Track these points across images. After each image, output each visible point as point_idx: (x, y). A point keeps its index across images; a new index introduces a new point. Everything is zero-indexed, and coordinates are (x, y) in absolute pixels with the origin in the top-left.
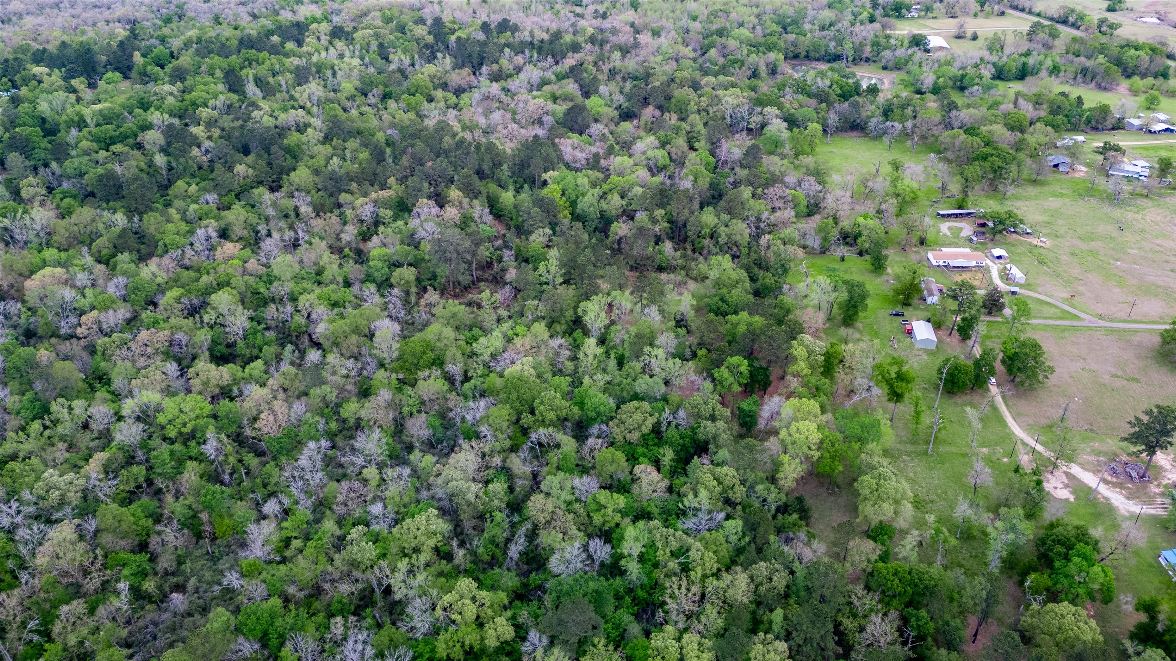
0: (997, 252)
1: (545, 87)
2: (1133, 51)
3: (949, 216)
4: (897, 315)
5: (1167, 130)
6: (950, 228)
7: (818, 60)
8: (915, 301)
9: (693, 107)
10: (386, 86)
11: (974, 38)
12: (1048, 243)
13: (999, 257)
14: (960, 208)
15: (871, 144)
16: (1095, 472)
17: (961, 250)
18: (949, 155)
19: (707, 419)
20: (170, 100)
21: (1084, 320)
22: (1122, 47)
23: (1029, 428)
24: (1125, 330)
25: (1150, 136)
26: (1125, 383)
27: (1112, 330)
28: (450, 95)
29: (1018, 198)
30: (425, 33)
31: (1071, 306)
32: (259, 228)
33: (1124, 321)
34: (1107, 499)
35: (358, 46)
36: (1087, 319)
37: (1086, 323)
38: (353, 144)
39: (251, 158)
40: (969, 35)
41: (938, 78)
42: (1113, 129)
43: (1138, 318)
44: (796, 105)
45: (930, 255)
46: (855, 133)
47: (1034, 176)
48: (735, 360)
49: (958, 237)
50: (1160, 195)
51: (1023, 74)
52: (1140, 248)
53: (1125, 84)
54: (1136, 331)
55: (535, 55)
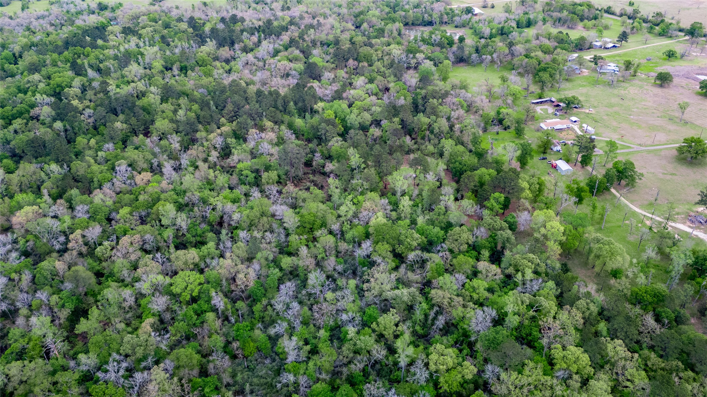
0: (574, 119)
1: (279, 54)
2: (579, 7)
3: (538, 103)
4: (544, 159)
5: (614, 46)
6: (541, 109)
7: (419, 25)
8: (549, 151)
9: (375, 57)
10: (181, 62)
11: (493, 7)
12: (593, 111)
13: (575, 122)
14: (540, 98)
15: (474, 69)
16: (684, 223)
17: (554, 120)
18: (520, 70)
19: (500, 230)
20: (41, 86)
21: (633, 148)
22: (573, 5)
23: (641, 207)
24: (655, 150)
25: (606, 50)
26: (671, 176)
27: (649, 151)
28: (224, 64)
29: (565, 90)
30: (186, 27)
31: (624, 142)
32: (153, 161)
33: (652, 146)
34: (697, 236)
35: (147, 39)
36: (636, 148)
37: (635, 150)
38: (183, 101)
39: (121, 117)
40: (489, 5)
41: (492, 30)
42: (588, 49)
43: (658, 143)
44: (430, 51)
45: (542, 125)
46: (462, 64)
47: (567, 77)
48: (497, 194)
49: (548, 114)
50: (630, 80)
51: (529, 24)
52: (637, 108)
53: (581, 24)
54: (661, 150)
55: (263, 35)
